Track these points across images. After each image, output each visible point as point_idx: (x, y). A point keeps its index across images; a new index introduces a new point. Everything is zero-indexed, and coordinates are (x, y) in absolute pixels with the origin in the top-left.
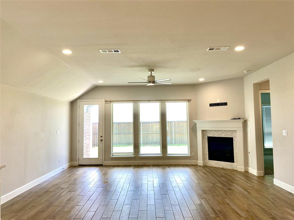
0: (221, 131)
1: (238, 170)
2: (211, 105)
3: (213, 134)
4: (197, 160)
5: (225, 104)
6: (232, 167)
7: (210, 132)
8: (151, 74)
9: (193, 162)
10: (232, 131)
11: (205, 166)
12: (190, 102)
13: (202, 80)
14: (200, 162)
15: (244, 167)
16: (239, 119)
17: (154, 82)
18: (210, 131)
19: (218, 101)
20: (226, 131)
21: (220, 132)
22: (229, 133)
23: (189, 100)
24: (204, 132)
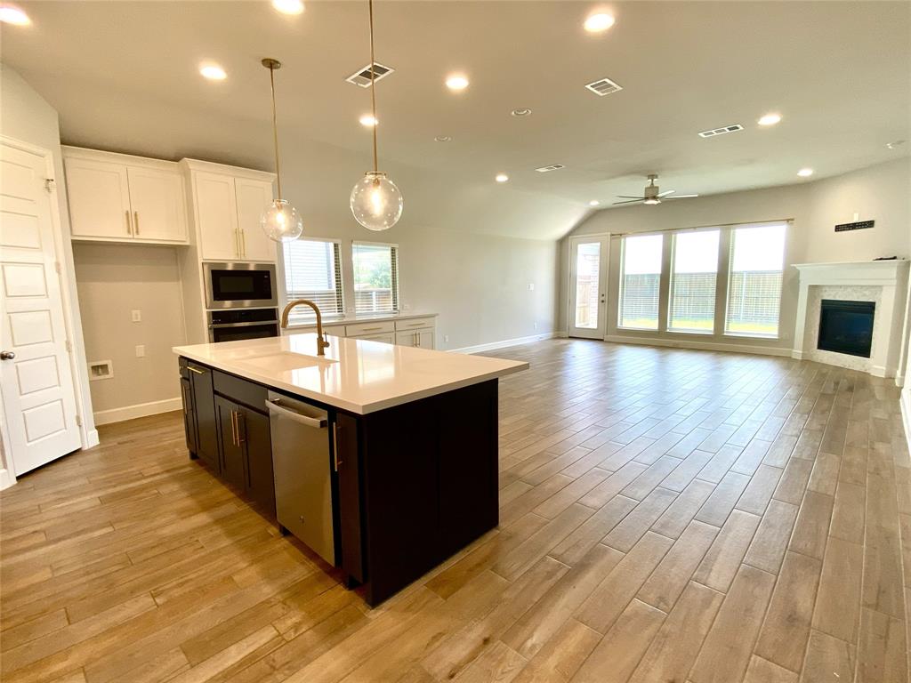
0: (851, 286)
1: (872, 374)
2: (838, 228)
3: (833, 293)
4: (793, 348)
5: (870, 224)
6: (863, 366)
7: (827, 289)
8: (652, 184)
9: (783, 351)
10: (876, 286)
11: (806, 362)
12: (792, 224)
13: (806, 173)
14: (797, 353)
15: (884, 368)
16: (895, 258)
17: (655, 198)
18: (830, 286)
19: (856, 220)
20: (862, 286)
21: (849, 290)
22: (867, 293)
23: (788, 220)
24: (813, 289)
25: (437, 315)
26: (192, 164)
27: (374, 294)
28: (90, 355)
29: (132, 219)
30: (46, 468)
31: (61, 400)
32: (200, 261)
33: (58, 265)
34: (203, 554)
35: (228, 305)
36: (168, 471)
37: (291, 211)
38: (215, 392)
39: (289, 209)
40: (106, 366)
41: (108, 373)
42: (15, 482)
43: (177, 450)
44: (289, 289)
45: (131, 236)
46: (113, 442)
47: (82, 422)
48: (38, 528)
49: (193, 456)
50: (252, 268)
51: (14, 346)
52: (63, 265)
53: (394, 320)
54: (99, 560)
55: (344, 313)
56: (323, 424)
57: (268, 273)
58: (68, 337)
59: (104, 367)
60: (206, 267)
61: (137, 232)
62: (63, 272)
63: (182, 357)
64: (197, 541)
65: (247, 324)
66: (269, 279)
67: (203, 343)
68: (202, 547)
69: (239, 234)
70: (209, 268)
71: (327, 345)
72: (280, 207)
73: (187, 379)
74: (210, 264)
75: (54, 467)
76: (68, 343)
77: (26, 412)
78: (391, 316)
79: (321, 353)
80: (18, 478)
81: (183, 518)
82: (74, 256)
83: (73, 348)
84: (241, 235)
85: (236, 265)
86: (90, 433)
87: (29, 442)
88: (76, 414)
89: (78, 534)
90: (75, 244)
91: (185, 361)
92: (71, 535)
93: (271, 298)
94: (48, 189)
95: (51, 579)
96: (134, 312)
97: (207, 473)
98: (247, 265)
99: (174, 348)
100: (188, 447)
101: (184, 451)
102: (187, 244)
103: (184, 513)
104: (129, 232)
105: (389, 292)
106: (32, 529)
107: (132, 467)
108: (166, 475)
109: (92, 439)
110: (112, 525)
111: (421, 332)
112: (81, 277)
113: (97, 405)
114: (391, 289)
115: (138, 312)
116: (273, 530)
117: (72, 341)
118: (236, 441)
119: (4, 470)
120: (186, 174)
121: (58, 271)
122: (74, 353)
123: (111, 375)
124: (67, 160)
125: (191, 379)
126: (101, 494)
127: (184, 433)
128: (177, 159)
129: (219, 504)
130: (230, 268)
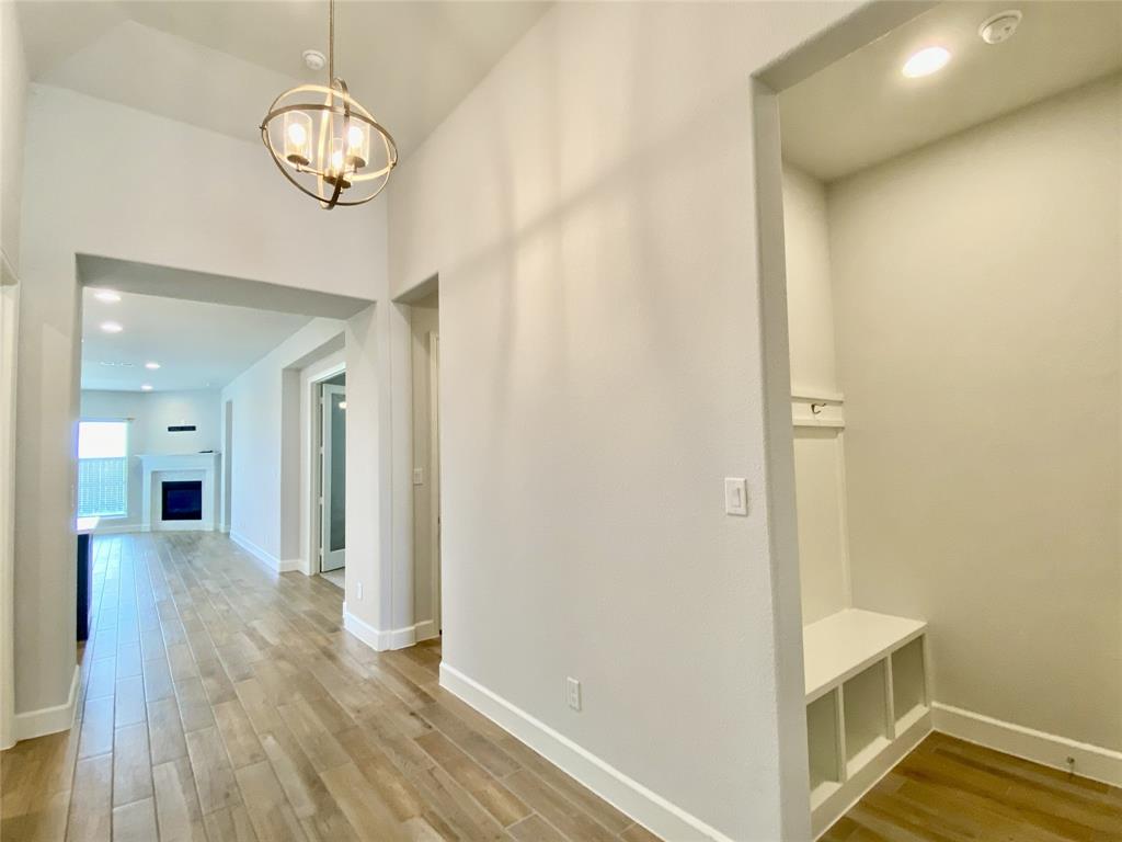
0: (183, 471)
1: (206, 530)
2: (170, 429)
3: (170, 476)
4: (142, 523)
5: (193, 428)
7: (166, 473)
10: (201, 470)
12: (132, 422)
13: (147, 388)
14: (146, 526)
15: (213, 524)
16: (210, 452)
19: (182, 425)
20: (191, 471)
21: (183, 474)
22: (196, 475)
23: (129, 419)
24: (154, 473)
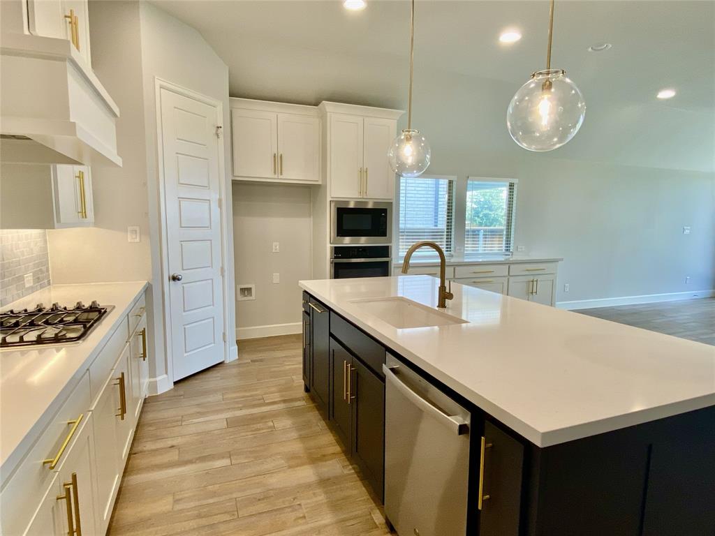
25: (562, 260)
26: (328, 106)
27: (481, 233)
28: (238, 279)
29: (278, 161)
30: (196, 377)
31: (213, 318)
32: (329, 199)
33: (220, 201)
34: (304, 527)
35: (347, 242)
36: (285, 401)
37: (421, 141)
38: (331, 335)
39: (418, 139)
40: (251, 288)
41: (251, 295)
42: (172, 386)
43: (294, 377)
44: (401, 226)
45: (276, 176)
46: (248, 358)
47: (227, 337)
48: (174, 442)
49: (307, 390)
50: (370, 206)
51: (183, 270)
52: (224, 202)
53: (509, 264)
54: (211, 501)
55: (452, 252)
56: (462, 429)
57: (385, 211)
58: (222, 264)
59: (249, 290)
60: (333, 205)
61: (281, 174)
62: (224, 208)
63: (305, 291)
64: (299, 505)
65: (362, 260)
66: (386, 216)
67: (325, 278)
68: (304, 517)
69: (363, 172)
70: (335, 206)
71: (450, 296)
72: (408, 139)
73: (308, 313)
74: (337, 202)
75: (201, 376)
76: (222, 269)
77: (186, 327)
78: (502, 259)
79: (442, 304)
80: (175, 383)
81: (290, 467)
82: (233, 195)
83: (226, 274)
84: (365, 174)
85: (357, 203)
86: (233, 348)
87: (186, 352)
88: (223, 331)
89: (203, 459)
90: (235, 184)
91: (308, 296)
92: (197, 459)
93: (386, 236)
94: (217, 135)
95: (170, 512)
96: (274, 244)
97: (317, 412)
98: (366, 203)
99: (300, 281)
100: (304, 379)
101: (299, 381)
102: (320, 183)
103: (293, 461)
104: (275, 173)
105: (502, 231)
106: (170, 443)
107: (256, 390)
108: (282, 406)
109: (232, 354)
110: (230, 457)
111: (540, 278)
112: (236, 211)
113: (239, 322)
114: (504, 228)
115: (278, 243)
116: (378, 518)
117: (226, 268)
118: (347, 395)
119: (165, 376)
120: (323, 117)
121: (220, 206)
122: (226, 277)
123: (253, 297)
124: (233, 111)
125: (311, 314)
126: (229, 415)
127: (301, 359)
128: (316, 104)
129: (323, 458)
130: (352, 205)
